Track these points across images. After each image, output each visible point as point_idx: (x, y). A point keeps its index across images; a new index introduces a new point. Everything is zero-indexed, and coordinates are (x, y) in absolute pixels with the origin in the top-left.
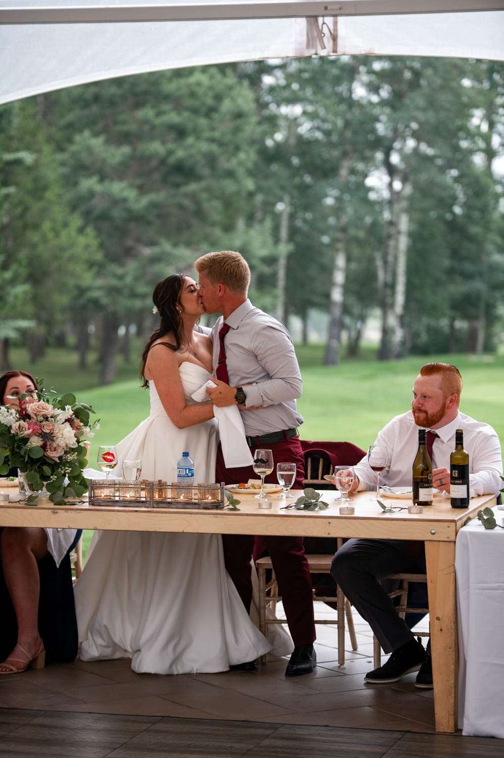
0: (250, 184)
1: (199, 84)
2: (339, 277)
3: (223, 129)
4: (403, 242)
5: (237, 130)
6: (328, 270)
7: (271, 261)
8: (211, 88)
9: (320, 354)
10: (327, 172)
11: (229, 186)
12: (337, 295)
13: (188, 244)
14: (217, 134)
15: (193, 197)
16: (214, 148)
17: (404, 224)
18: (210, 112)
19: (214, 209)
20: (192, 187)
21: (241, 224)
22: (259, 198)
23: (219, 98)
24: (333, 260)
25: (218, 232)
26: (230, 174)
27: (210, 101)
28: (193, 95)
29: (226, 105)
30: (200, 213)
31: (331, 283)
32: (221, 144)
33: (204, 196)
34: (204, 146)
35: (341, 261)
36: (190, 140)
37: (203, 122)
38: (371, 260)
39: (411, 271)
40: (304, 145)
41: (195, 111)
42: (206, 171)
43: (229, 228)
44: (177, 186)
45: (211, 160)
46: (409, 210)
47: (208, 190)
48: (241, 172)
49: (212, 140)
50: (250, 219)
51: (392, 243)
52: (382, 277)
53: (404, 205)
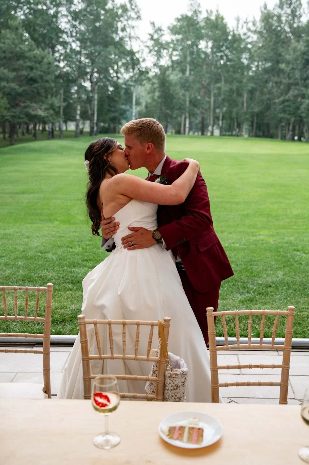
0: (53, 85)
1: (36, 54)
2: (79, 112)
3: (45, 67)
4: (96, 102)
5: (49, 68)
6: (75, 110)
7: (59, 107)
8: (40, 55)
9: (74, 134)
10: (74, 81)
11: (47, 85)
12: (78, 117)
13: (35, 102)
14: (43, 69)
15: (35, 88)
16: (42, 73)
17: (96, 97)
18: (40, 62)
19: (42, 91)
20: (36, 85)
21: (49, 97)
22: (55, 89)
23: (43, 58)
24: (76, 107)
25: (44, 99)
26: (47, 81)
27: (40, 59)
28: (35, 57)
29: (45, 60)
30: (39, 93)
31: (77, 114)
32: (44, 72)
33: (40, 88)
34: (39, 73)
35: (79, 108)
36: (34, 71)
37: (38, 65)
38: (86, 107)
39: (98, 110)
40: (67, 73)
41: (36, 62)
42: (40, 80)
43: (46, 98)
44: (31, 85)
45: (41, 77)
46: (98, 93)
47: (40, 86)
48: (50, 81)
49: (41, 71)
50: (52, 95)
51: (93, 102)
52: (90, 112)
53: (96, 91)
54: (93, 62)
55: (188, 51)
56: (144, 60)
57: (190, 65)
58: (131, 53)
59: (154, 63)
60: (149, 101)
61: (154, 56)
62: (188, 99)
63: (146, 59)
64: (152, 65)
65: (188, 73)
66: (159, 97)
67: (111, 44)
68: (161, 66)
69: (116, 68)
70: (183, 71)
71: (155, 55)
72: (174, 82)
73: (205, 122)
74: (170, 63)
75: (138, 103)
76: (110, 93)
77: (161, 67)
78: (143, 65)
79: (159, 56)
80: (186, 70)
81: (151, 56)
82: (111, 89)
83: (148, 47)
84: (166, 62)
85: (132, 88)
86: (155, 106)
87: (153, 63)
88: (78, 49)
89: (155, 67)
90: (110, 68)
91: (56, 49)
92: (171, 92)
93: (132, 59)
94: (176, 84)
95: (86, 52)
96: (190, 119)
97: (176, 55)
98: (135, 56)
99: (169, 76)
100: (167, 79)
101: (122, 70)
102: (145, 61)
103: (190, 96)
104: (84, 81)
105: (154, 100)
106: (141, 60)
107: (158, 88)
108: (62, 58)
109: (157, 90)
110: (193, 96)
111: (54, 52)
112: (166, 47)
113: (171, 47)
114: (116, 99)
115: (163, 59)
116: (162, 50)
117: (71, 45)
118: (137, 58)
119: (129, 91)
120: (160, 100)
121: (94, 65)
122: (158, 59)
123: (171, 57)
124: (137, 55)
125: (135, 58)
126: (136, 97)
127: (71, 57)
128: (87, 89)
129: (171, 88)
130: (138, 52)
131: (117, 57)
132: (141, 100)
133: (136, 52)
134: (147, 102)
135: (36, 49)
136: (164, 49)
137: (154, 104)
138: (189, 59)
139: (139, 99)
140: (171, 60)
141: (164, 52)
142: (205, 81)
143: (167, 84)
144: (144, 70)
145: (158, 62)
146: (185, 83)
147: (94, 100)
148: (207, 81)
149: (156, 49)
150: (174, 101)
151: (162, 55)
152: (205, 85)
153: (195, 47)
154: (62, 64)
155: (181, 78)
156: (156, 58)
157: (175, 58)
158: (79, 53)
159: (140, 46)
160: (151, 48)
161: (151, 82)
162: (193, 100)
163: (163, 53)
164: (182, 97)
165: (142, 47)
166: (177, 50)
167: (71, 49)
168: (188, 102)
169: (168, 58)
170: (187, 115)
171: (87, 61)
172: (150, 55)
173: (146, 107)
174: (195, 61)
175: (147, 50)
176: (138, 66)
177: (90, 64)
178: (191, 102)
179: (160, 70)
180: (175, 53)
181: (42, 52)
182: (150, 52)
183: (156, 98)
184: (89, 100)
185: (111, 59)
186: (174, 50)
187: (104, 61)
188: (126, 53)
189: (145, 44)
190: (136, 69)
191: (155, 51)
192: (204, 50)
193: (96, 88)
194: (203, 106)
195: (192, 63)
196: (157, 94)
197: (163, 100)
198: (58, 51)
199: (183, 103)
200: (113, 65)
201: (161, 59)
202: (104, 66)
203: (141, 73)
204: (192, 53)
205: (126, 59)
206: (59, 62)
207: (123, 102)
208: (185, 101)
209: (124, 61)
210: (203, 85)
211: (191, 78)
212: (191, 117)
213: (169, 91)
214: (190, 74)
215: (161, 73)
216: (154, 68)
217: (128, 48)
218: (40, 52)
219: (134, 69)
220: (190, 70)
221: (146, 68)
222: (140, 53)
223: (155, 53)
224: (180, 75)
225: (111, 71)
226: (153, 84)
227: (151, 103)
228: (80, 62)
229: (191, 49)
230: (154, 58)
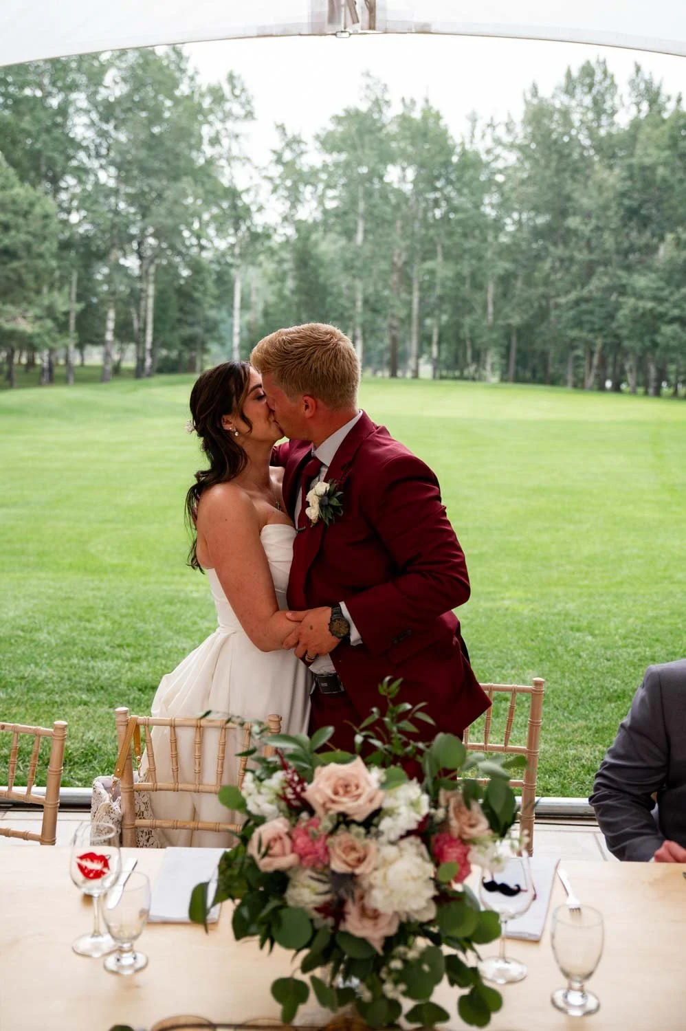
0: (54, 263)
1: (18, 195)
2: (111, 325)
3: (35, 226)
4: (151, 303)
5: (45, 226)
6: (103, 320)
7: (67, 314)
8: (26, 198)
9: (99, 372)
10: (102, 256)
11: (40, 263)
12: (109, 336)
13: (13, 303)
14: (31, 229)
15: (14, 270)
16: (30, 238)
17: (151, 290)
18: (25, 215)
19: (29, 278)
20: (15, 264)
21: (45, 289)
22: (57, 274)
23: (32, 205)
24: (106, 313)
25: (32, 295)
26: (41, 256)
27: (25, 207)
28: (14, 202)
29: (38, 210)
30: (21, 282)
31: (105, 329)
32: (34, 235)
33: (23, 271)
34: (23, 237)
35: (112, 314)
36: (13, 233)
37: (21, 221)
38: (128, 314)
39: (155, 320)
40: (86, 239)
41: (16, 213)
42: (22, 253)
43: (38, 292)
44: (5, 263)
45: (28, 247)
46: (156, 282)
47: (26, 266)
48: (47, 255)
49: (28, 233)
50: (51, 286)
51: (143, 303)
52: (136, 325)
53: (151, 278)
54: (145, 212)
55: (361, 190)
56: (260, 209)
57: (366, 220)
58: (232, 194)
59: (284, 215)
60: (272, 299)
61: (282, 200)
62: (359, 297)
63: (266, 205)
64: (279, 220)
65: (359, 237)
66: (293, 292)
67: (186, 174)
68: (300, 221)
69: (196, 226)
70: (349, 234)
71: (287, 198)
72: (327, 259)
73: (400, 349)
74: (318, 215)
75: (246, 306)
76: (182, 282)
77: (299, 226)
78: (259, 221)
79: (295, 199)
80: (355, 231)
81: (277, 199)
82: (185, 273)
83: (270, 179)
84: (311, 213)
85: (233, 271)
86: (284, 312)
87: (280, 214)
88: (112, 183)
89: (286, 224)
90: (182, 227)
91: (63, 184)
92: (321, 279)
93: (234, 207)
94: (332, 263)
95: (130, 190)
96: (365, 340)
97: (334, 198)
98: (241, 199)
99: (316, 244)
100: (314, 252)
101: (211, 231)
102: (263, 211)
103: (365, 289)
104: (125, 256)
105: (282, 297)
106: (253, 208)
107: (291, 270)
108: (75, 203)
109: (291, 274)
110: (371, 290)
111: (57, 190)
112: (312, 180)
113: (321, 180)
114: (197, 295)
115: (303, 206)
116: (301, 188)
117: (96, 175)
118: (244, 204)
119: (226, 278)
120: (296, 299)
121: (148, 220)
122: (293, 206)
123: (321, 202)
124: (246, 199)
125: (240, 203)
126: (242, 292)
127: (96, 202)
128: (129, 272)
129: (321, 270)
130: (248, 190)
131: (199, 202)
132: (254, 298)
133: (242, 192)
134: (266, 302)
135: (18, 183)
136: (306, 184)
137: (283, 306)
138: (362, 206)
139: (249, 295)
140: (321, 209)
141: (307, 191)
142: (399, 256)
143: (312, 263)
144: (260, 230)
145: (293, 212)
146: (352, 260)
147: (147, 296)
148: (404, 257)
149: (289, 183)
150: (329, 299)
151: (301, 197)
152: (400, 263)
153: (376, 180)
154: (74, 218)
155: (343, 249)
156: (288, 204)
157: (330, 205)
158: (116, 192)
159: (251, 178)
160: (278, 181)
161: (276, 258)
162: (372, 300)
163: (303, 193)
164: (345, 292)
165: (257, 180)
166: (333, 187)
167: (97, 183)
168: (359, 304)
169: (314, 204)
170: (359, 332)
171: (132, 210)
172: (274, 196)
173: (266, 314)
174: (376, 212)
175: (268, 186)
176: (248, 223)
177: (139, 217)
178: (366, 302)
179: (298, 230)
180: (330, 193)
181: (31, 190)
182: (274, 190)
183: (287, 292)
184: (136, 298)
185: (187, 207)
186: (329, 186)
187: (170, 213)
188: (220, 192)
189: (264, 173)
190: (243, 228)
191: (287, 188)
192: (396, 186)
193: (152, 270)
194: (395, 311)
195: (369, 215)
196: (290, 284)
197: (304, 298)
198: (66, 189)
199: (347, 304)
200: (190, 220)
201: (299, 207)
202: (169, 222)
203: (255, 237)
204: (369, 194)
205: (219, 206)
206: (69, 212)
207: (213, 302)
208: (354, 302)
209: (215, 210)
210: (394, 264)
211: (367, 250)
212: (367, 336)
213: (317, 277)
214: (365, 239)
215: (299, 239)
216: (284, 227)
217: (225, 182)
218: (27, 190)
219: (237, 229)
220: (366, 232)
221: (266, 227)
222: (252, 193)
223: (285, 193)
224: (343, 242)
225: (186, 234)
226: (281, 261)
227: (276, 304)
228: (116, 212)
229: (367, 185)
230: (284, 204)
